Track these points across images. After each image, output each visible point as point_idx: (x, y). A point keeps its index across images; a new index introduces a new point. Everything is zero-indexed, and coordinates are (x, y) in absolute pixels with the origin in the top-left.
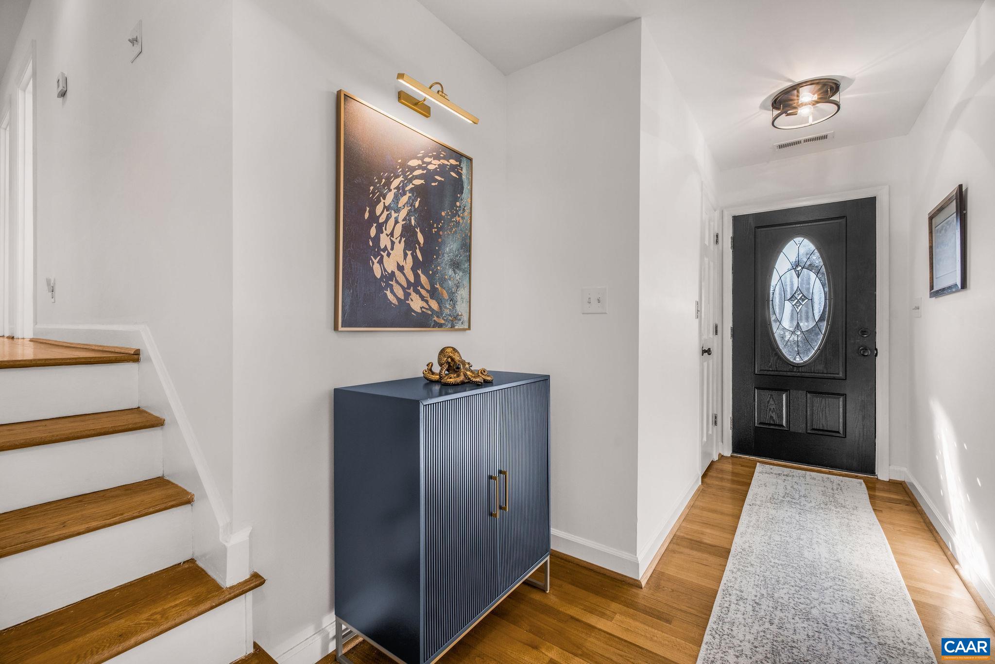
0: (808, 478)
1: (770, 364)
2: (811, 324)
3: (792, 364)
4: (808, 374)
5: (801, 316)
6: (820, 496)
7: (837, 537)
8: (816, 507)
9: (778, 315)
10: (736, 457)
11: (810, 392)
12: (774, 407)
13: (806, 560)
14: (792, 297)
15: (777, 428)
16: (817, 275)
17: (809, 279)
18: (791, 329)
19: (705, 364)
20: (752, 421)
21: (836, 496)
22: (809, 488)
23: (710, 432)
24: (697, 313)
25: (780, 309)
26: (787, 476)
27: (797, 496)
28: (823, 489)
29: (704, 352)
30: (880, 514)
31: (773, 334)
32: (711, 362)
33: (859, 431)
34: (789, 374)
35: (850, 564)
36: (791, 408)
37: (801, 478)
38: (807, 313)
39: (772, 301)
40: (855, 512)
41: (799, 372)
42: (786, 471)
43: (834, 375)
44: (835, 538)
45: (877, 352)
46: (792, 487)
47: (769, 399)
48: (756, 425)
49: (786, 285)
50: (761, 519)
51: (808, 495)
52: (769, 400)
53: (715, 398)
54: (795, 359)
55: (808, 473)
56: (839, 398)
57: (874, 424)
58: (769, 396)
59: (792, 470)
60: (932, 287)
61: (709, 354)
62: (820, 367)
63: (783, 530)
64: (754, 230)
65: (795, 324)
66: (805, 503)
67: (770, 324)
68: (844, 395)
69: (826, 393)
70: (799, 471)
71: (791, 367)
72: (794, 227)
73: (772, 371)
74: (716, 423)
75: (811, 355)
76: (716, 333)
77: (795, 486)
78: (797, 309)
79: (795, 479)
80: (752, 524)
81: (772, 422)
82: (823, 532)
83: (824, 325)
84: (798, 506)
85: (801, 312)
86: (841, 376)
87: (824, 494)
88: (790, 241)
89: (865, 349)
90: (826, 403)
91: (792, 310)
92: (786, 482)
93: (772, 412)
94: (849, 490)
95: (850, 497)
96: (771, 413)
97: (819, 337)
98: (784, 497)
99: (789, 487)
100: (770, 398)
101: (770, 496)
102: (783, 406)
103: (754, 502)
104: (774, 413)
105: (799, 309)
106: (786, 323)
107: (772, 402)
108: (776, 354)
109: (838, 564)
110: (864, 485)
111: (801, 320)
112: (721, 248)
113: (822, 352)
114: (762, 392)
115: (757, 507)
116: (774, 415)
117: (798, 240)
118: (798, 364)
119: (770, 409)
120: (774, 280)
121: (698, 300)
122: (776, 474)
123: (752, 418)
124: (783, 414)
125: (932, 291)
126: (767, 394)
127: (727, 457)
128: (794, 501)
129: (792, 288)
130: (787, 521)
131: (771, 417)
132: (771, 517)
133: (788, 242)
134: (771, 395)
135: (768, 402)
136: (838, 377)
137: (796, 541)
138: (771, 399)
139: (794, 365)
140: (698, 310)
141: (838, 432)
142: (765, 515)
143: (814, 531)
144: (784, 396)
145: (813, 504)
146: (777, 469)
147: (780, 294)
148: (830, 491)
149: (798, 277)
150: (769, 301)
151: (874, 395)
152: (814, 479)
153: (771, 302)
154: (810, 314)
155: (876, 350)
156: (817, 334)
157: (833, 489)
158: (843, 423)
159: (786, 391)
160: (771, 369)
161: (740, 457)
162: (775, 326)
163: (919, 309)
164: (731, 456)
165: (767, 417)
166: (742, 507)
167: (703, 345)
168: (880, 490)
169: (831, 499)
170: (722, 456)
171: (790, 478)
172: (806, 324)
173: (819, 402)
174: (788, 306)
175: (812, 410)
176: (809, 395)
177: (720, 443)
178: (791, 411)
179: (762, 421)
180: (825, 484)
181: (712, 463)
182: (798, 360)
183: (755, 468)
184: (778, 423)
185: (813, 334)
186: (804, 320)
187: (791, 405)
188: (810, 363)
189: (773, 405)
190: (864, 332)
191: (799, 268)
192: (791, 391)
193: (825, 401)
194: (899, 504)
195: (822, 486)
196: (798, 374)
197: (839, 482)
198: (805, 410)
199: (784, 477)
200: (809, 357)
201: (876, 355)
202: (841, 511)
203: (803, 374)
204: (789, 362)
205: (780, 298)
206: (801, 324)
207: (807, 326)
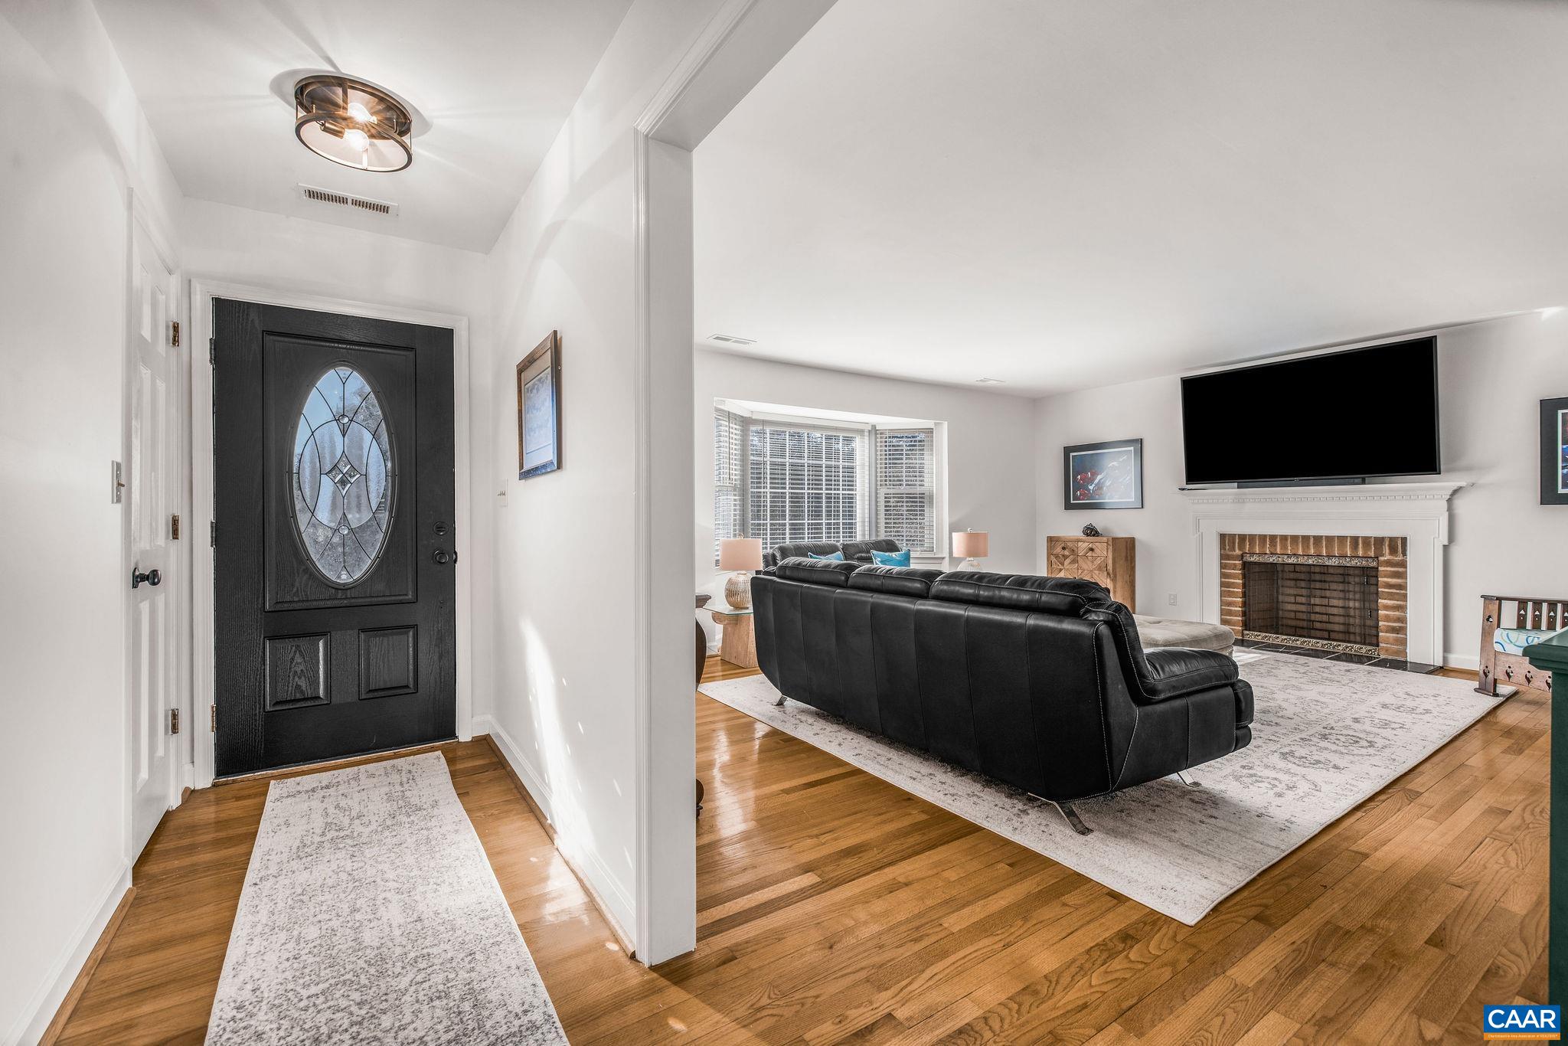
0: (362, 777)
1: (295, 589)
2: (366, 516)
3: (334, 585)
4: (362, 600)
5: (349, 503)
6: (385, 804)
7: (415, 872)
8: (380, 829)
9: (308, 500)
10: (226, 784)
11: (364, 630)
12: (302, 667)
13: (368, 951)
14: (333, 469)
15: (309, 703)
16: (373, 435)
17: (361, 439)
18: (332, 525)
19: (145, 607)
20: (260, 704)
21: (408, 794)
22: (365, 798)
23: (160, 752)
24: (118, 490)
25: (312, 488)
26: (327, 787)
27: (346, 821)
28: (386, 789)
29: (138, 579)
30: (466, 799)
31: (299, 534)
32: (160, 600)
33: (436, 678)
34: (329, 604)
35: (437, 913)
36: (334, 662)
37: (352, 782)
38: (359, 497)
39: (299, 473)
40: (436, 812)
41: (346, 598)
42: (325, 777)
43: (401, 598)
44: (412, 874)
45: (456, 557)
46: (337, 807)
47: (292, 653)
48: (268, 708)
49: (324, 448)
50: (281, 905)
51: (365, 811)
52: (294, 656)
53: (173, 674)
54: (339, 577)
55: (362, 768)
56: (407, 633)
57: (453, 662)
58: (294, 648)
59: (336, 772)
60: (521, 466)
61: (154, 584)
62: (380, 587)
63: (324, 908)
64: (261, 336)
65: (339, 515)
66: (361, 829)
67: (294, 516)
68: (415, 627)
69: (388, 628)
70: (348, 770)
71: (334, 590)
72: (335, 347)
73: (299, 601)
74: (175, 729)
75: (365, 567)
76: (175, 534)
77: (343, 804)
78: (342, 491)
79: (342, 789)
80: (259, 928)
81: (298, 696)
82: (391, 875)
83: (384, 517)
84: (349, 842)
85: (349, 496)
86: (410, 597)
87: (389, 798)
88: (329, 369)
89: (442, 554)
90: (389, 645)
91: (334, 493)
92: (326, 800)
93: (300, 678)
94: (424, 775)
95: (427, 787)
96: (297, 679)
97: (377, 537)
98: (323, 834)
99: (331, 810)
100: (295, 652)
101: (297, 843)
102: (319, 662)
103: (263, 873)
104: (303, 678)
105: (345, 490)
106: (323, 515)
107: (298, 659)
108: (306, 570)
109: (419, 926)
110: (443, 760)
111: (349, 508)
112: (185, 358)
113: (382, 561)
114: (279, 644)
115: (272, 880)
116: (303, 683)
117: (344, 371)
118: (344, 585)
119: (296, 672)
120: (302, 434)
121: (119, 460)
122: (307, 791)
123: (260, 696)
124: (319, 677)
125: (523, 471)
126: (288, 647)
127: (203, 791)
128: (342, 834)
129: (333, 454)
130: (330, 884)
131: (298, 687)
132: (299, 891)
133: (325, 372)
134: (298, 647)
135: (293, 659)
136: (405, 600)
137: (349, 918)
138: (298, 655)
139: (337, 587)
140: (120, 485)
141: (407, 687)
142: (288, 892)
143: (378, 880)
144: (321, 644)
145: (374, 826)
146: (308, 781)
147: (312, 462)
148: (398, 788)
149: (344, 436)
150: (292, 473)
151: (453, 621)
152: (373, 776)
153: (295, 476)
154: (364, 500)
155: (456, 553)
156: (374, 533)
157: (401, 784)
158: (414, 669)
159: (323, 634)
160: (296, 599)
161: (234, 782)
162: (303, 519)
163: (504, 494)
164: (214, 785)
165: (290, 688)
166: (237, 897)
167: (137, 564)
168: (464, 758)
169: (400, 802)
170: (193, 791)
171: (332, 791)
172: (357, 516)
173: (379, 645)
174: (327, 484)
175: (368, 660)
176: (362, 635)
177: (188, 767)
178: (333, 669)
179: (281, 696)
180: (389, 780)
181: (168, 815)
182: (345, 578)
183: (265, 793)
184: (309, 696)
185: (368, 533)
186: (355, 509)
187: (334, 657)
188: (364, 582)
189: (301, 663)
190: (439, 529)
191: (346, 420)
192: (333, 633)
193: (388, 641)
194: (487, 771)
195: (385, 785)
196: (345, 602)
197: (410, 768)
198: (356, 662)
199: (322, 793)
200: (363, 571)
201: (455, 561)
202: (415, 819)
203: (353, 601)
204: (330, 584)
205: (313, 469)
206: (349, 516)
207: (359, 520)
